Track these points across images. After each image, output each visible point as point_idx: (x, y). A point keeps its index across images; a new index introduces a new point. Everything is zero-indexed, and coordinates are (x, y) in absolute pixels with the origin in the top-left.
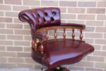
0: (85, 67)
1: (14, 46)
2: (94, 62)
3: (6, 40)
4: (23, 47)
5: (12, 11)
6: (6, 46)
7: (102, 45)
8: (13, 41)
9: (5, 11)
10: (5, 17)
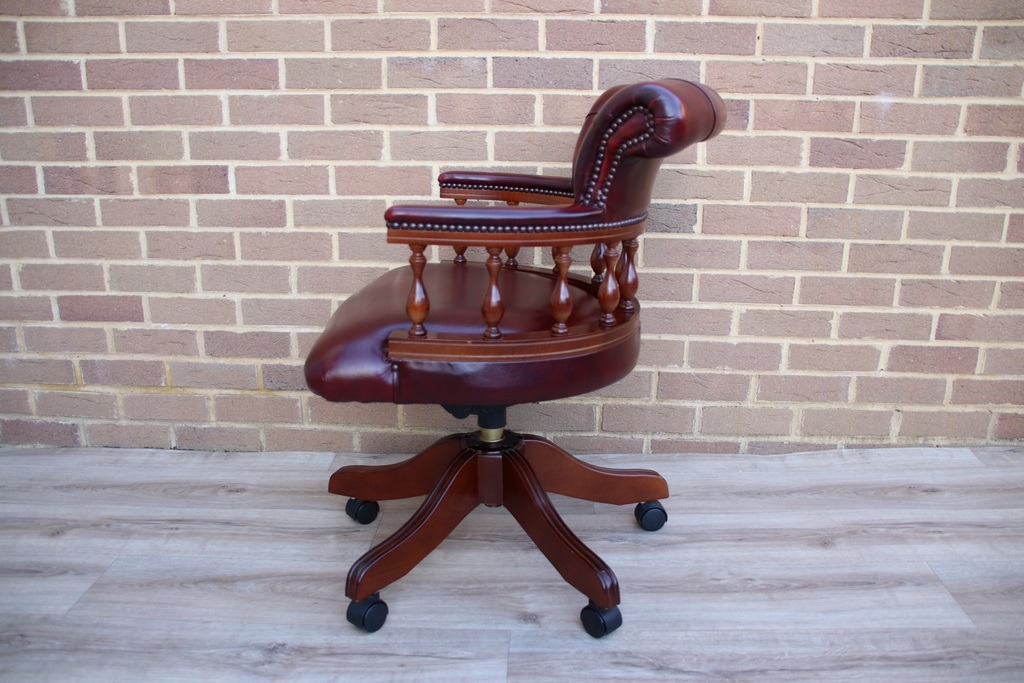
0: (647, 439)
1: (240, 328)
2: (698, 405)
3: (200, 294)
4: (293, 330)
5: (226, 126)
6: (200, 329)
7: (738, 309)
8: (236, 297)
9: (186, 131)
10: (187, 161)
